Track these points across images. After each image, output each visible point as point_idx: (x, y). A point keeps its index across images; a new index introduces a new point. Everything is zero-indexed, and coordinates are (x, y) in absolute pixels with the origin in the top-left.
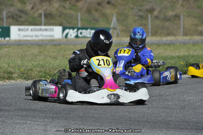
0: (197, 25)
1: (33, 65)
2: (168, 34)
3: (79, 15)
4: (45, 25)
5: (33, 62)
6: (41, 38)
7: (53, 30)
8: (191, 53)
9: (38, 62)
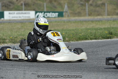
0: (115, 9)
1: (18, 34)
2: (98, 15)
3: (45, 4)
4: (25, 10)
5: (18, 33)
6: (23, 18)
7: (29, 13)
8: (112, 26)
9: (21, 33)
